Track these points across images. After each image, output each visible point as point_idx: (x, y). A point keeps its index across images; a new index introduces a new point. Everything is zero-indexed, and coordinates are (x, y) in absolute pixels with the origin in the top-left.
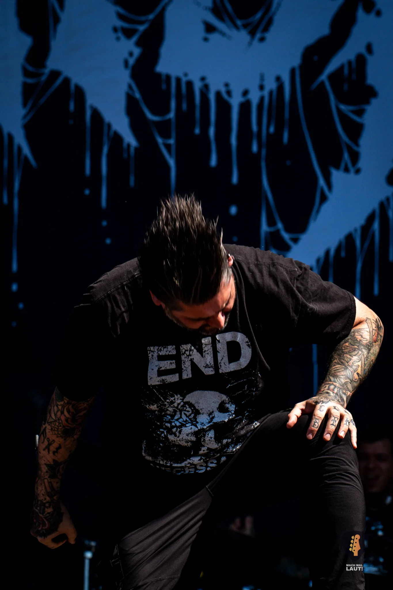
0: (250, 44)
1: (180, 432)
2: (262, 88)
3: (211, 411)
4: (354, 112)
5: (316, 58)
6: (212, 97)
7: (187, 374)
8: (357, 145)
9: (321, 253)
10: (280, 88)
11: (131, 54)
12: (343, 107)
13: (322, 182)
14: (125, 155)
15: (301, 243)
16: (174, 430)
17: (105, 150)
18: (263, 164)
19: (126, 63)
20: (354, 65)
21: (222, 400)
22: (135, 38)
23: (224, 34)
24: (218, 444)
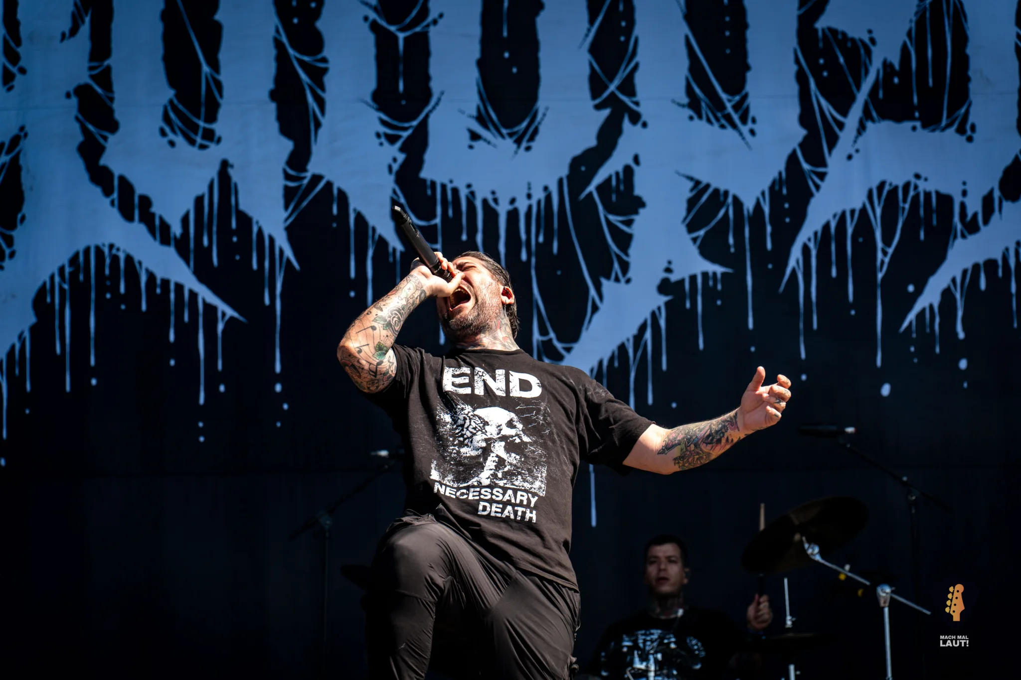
0: (516, 153)
1: (471, 442)
2: (529, 196)
3: (500, 424)
4: (623, 222)
5: (583, 168)
6: (479, 204)
7: (480, 391)
8: (627, 255)
9: (594, 363)
10: (548, 198)
11: (395, 160)
12: (612, 218)
13: (593, 292)
14: (391, 259)
15: (573, 352)
16: (466, 442)
17: (370, 253)
18: (533, 273)
19: (390, 168)
20: (621, 175)
21: (511, 417)
22: (399, 144)
23: (489, 143)
24: (507, 453)
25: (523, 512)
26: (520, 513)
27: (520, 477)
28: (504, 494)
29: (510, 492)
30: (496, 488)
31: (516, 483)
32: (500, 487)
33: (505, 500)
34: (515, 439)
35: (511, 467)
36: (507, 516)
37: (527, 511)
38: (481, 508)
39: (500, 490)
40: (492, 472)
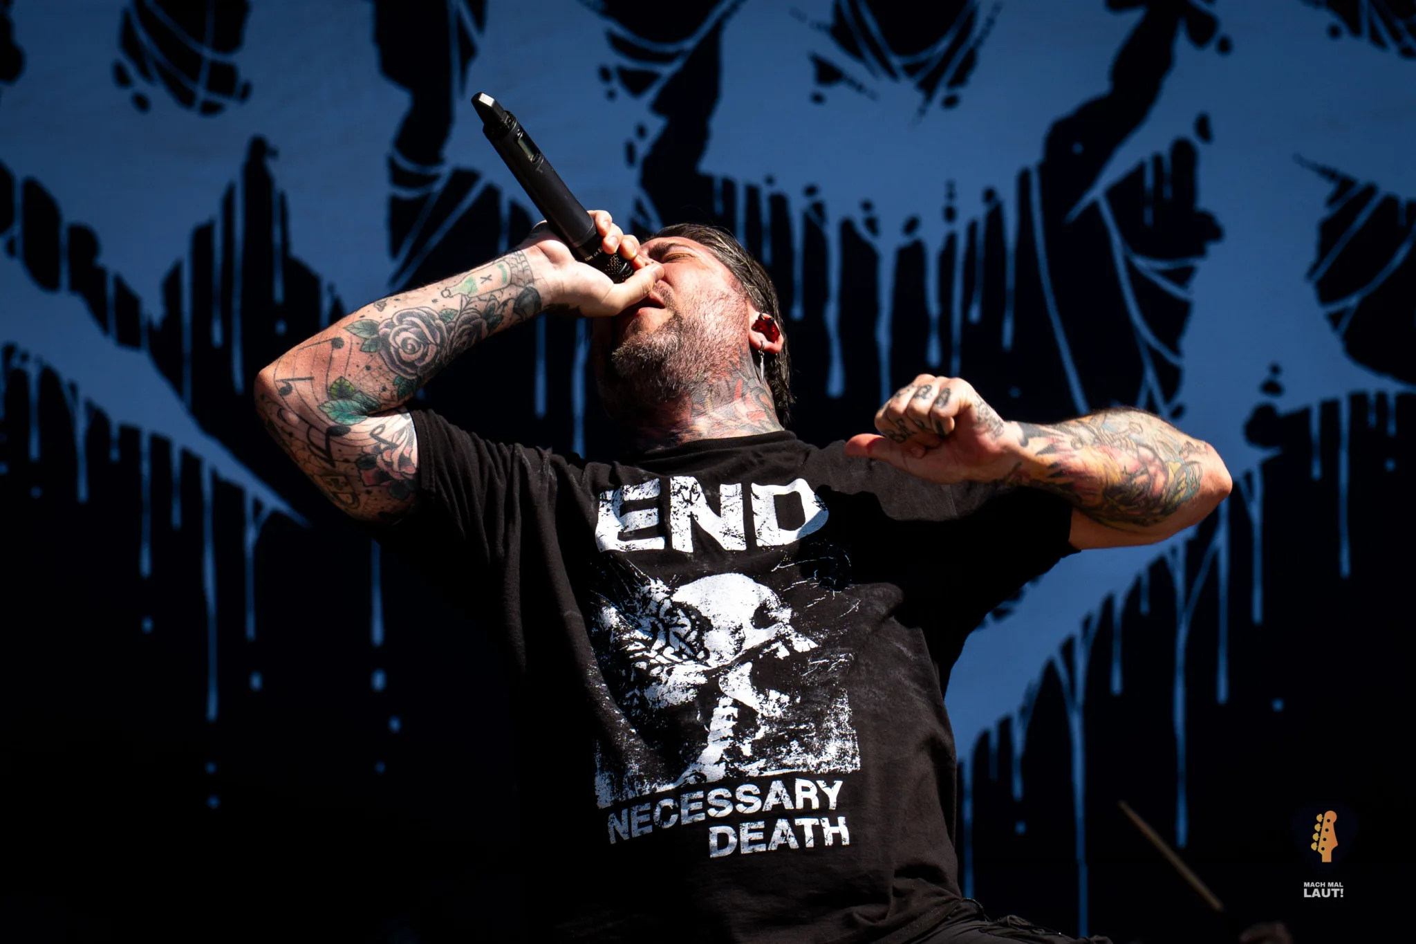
0: (922, 112)
1: (669, 672)
2: (950, 214)
3: (738, 623)
4: (1166, 274)
5: (1078, 148)
6: (832, 233)
7: (683, 542)
8: (1176, 350)
9: (1093, 606)
10: (995, 217)
11: (641, 131)
12: (1141, 263)
17: (582, 354)
19: (630, 151)
20: (1168, 163)
21: (763, 600)
22: (651, 95)
23: (860, 88)
24: (758, 694)
25: (814, 827)
26: (809, 833)
27: (795, 744)
28: (763, 797)
29: (777, 786)
30: (741, 784)
31: (788, 761)
32: (752, 780)
33: (768, 807)
34: (777, 650)
35: (771, 728)
36: (780, 846)
37: (823, 824)
38: (714, 841)
39: (752, 788)
40: (727, 744)
